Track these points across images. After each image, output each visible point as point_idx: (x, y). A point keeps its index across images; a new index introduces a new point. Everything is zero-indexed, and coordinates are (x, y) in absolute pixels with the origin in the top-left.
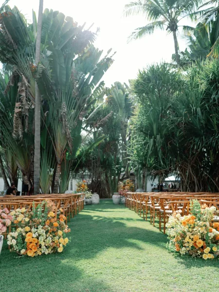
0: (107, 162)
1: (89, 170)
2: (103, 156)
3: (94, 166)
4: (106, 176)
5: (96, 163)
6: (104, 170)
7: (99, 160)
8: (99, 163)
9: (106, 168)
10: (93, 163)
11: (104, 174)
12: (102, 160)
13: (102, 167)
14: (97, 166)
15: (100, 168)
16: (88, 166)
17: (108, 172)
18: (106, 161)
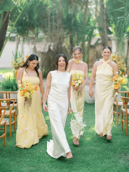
0: (73, 20)
1: (45, 32)
2: (67, 11)
3: (52, 25)
4: (71, 42)
5: (56, 21)
6: (67, 34)
7: (59, 16)
8: (59, 22)
9: (71, 30)
10: (51, 21)
11: (69, 39)
12: (65, 17)
13: (64, 28)
14: (56, 27)
15: (61, 29)
16: (44, 27)
17: (74, 36)
18: (71, 19)
